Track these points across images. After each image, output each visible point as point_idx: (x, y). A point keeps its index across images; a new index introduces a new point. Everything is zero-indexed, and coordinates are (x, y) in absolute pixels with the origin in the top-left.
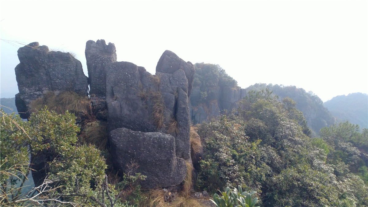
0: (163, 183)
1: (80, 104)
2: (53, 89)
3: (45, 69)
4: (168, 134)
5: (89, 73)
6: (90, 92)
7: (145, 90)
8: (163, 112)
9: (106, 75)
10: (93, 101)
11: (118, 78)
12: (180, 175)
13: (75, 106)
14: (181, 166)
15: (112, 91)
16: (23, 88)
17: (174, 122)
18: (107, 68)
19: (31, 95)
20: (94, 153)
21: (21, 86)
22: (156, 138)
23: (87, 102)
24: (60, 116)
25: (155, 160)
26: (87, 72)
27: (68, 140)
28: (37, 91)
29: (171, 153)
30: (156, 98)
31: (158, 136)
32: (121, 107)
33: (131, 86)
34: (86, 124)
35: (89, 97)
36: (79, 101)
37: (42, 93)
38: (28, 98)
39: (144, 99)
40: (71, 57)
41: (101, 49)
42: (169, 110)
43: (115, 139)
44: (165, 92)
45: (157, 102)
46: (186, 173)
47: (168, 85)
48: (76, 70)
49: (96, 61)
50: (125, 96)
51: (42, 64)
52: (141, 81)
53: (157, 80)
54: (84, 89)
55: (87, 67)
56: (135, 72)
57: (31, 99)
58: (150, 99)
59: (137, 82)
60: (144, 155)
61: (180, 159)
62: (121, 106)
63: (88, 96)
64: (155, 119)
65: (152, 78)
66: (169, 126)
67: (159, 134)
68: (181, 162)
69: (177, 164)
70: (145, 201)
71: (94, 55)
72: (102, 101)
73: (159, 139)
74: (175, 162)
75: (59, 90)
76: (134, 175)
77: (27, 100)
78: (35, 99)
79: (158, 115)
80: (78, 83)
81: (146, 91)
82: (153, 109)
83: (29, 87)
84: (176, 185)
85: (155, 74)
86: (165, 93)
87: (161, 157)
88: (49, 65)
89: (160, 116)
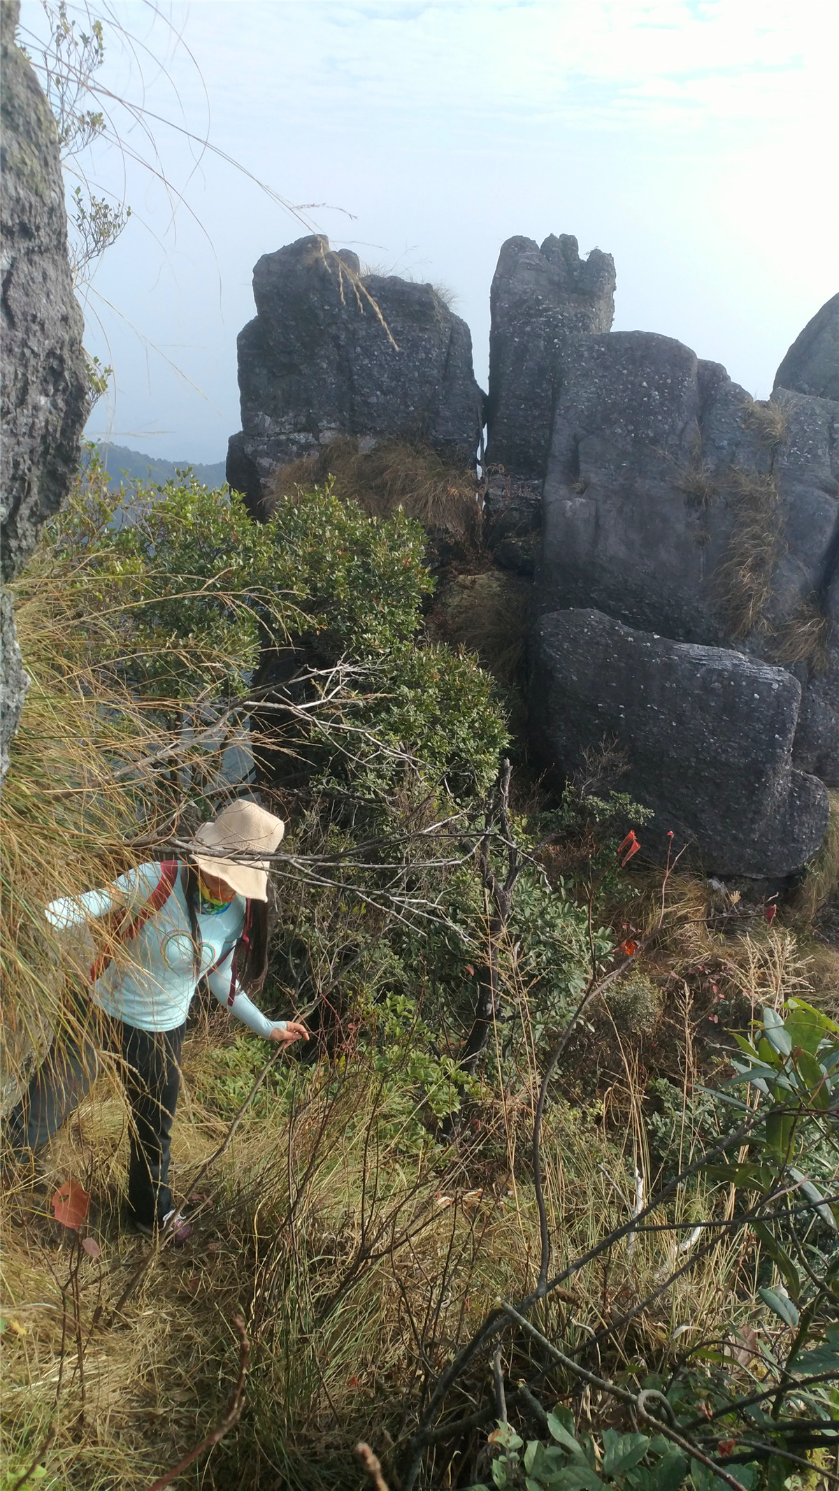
0: (715, 854)
1: (444, 499)
2: (356, 428)
3: (338, 347)
4: (775, 664)
5: (493, 379)
6: (484, 455)
7: (710, 463)
8: (769, 567)
9: (561, 384)
10: (491, 491)
11: (605, 402)
12: (794, 840)
13: (425, 505)
14: (806, 808)
15: (575, 452)
16: (258, 416)
17: (812, 617)
18: (569, 356)
19: (279, 443)
20: (473, 682)
21: (249, 404)
22: (720, 673)
23: (467, 491)
24: (372, 525)
25: (697, 758)
26: (487, 372)
27: (389, 618)
28: (299, 431)
29: (772, 743)
30: (753, 501)
31: (729, 667)
32: (598, 526)
33: (654, 441)
34: (455, 577)
35: (480, 476)
36: (441, 485)
37: (317, 439)
38: (267, 455)
39: (700, 503)
40: (436, 304)
41: (556, 278)
42: (801, 564)
43: (552, 646)
44: (800, 482)
45: (754, 521)
46: (822, 840)
47: (820, 452)
48: (447, 361)
49: (528, 329)
50: (621, 480)
51: (329, 325)
52: (700, 419)
53: (772, 422)
54: (465, 441)
55: (489, 351)
56: (683, 381)
57: (277, 459)
58: (727, 505)
59: (680, 425)
60: (655, 730)
61: (805, 779)
62: (597, 522)
63: (475, 468)
64: (727, 592)
65: (751, 415)
66: (785, 635)
67: (735, 659)
68: (807, 790)
69: (791, 795)
70: (627, 904)
71: (525, 301)
72: (526, 495)
73: (730, 679)
74: (781, 784)
75: (378, 433)
76: (605, 797)
77: (265, 462)
78: (291, 461)
79: (746, 577)
80: (448, 414)
81: (712, 467)
82: (731, 549)
83: (274, 413)
84: (767, 879)
85: (767, 398)
86: (799, 488)
87: (725, 751)
88: (354, 333)
89: (755, 586)
